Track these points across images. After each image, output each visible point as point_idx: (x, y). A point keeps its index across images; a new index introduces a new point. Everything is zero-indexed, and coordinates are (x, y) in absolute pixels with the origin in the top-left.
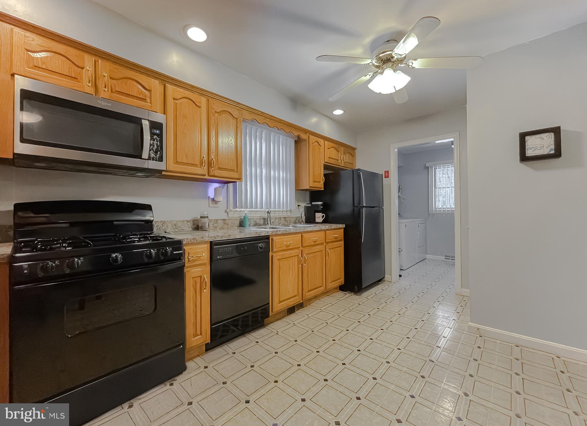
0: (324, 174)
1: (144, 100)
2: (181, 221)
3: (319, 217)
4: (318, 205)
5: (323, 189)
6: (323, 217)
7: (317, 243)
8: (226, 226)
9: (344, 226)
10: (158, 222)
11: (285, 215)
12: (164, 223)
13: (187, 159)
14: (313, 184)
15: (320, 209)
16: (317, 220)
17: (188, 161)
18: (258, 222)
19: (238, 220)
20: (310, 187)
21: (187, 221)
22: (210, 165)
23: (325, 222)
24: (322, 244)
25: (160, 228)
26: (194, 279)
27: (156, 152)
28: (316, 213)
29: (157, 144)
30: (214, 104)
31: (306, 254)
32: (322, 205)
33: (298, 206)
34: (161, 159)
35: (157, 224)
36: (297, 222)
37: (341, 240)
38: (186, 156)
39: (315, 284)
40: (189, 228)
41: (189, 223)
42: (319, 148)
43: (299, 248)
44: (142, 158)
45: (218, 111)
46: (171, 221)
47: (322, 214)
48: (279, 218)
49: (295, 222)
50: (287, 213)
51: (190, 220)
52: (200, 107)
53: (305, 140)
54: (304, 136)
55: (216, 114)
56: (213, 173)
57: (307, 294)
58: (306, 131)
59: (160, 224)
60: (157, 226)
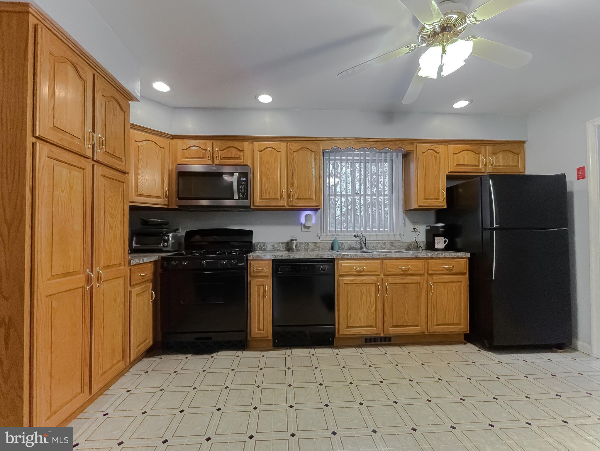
0: (447, 188)
1: (239, 158)
2: (277, 243)
3: (440, 242)
4: (438, 227)
5: (445, 207)
6: (445, 242)
7: (410, 272)
8: (317, 248)
9: (468, 255)
10: (260, 243)
11: (392, 239)
12: (264, 244)
13: (270, 195)
14: (424, 202)
15: (441, 233)
16: (437, 246)
17: (270, 197)
18: (353, 246)
19: (329, 243)
20: (418, 206)
21: (282, 243)
22: (289, 197)
23: (447, 248)
24: (423, 275)
25: (261, 248)
26: (258, 286)
27: (243, 194)
28: (435, 238)
29: (244, 188)
30: (292, 145)
31: (390, 284)
32: (442, 227)
33: (414, 229)
34: (246, 198)
35: (260, 245)
36: (412, 248)
37: (464, 274)
38: (269, 193)
39: (406, 321)
40: (284, 249)
41: (283, 245)
42: (436, 157)
43: (379, 275)
44: (235, 199)
45: (296, 150)
46: (270, 243)
47: (444, 238)
48: (382, 242)
49: (408, 247)
50: (395, 237)
51: (285, 243)
52: (280, 152)
53: (413, 152)
54: (409, 148)
55: (295, 154)
56: (291, 203)
57: (390, 329)
58: (412, 142)
59: (262, 245)
60: (260, 246)
